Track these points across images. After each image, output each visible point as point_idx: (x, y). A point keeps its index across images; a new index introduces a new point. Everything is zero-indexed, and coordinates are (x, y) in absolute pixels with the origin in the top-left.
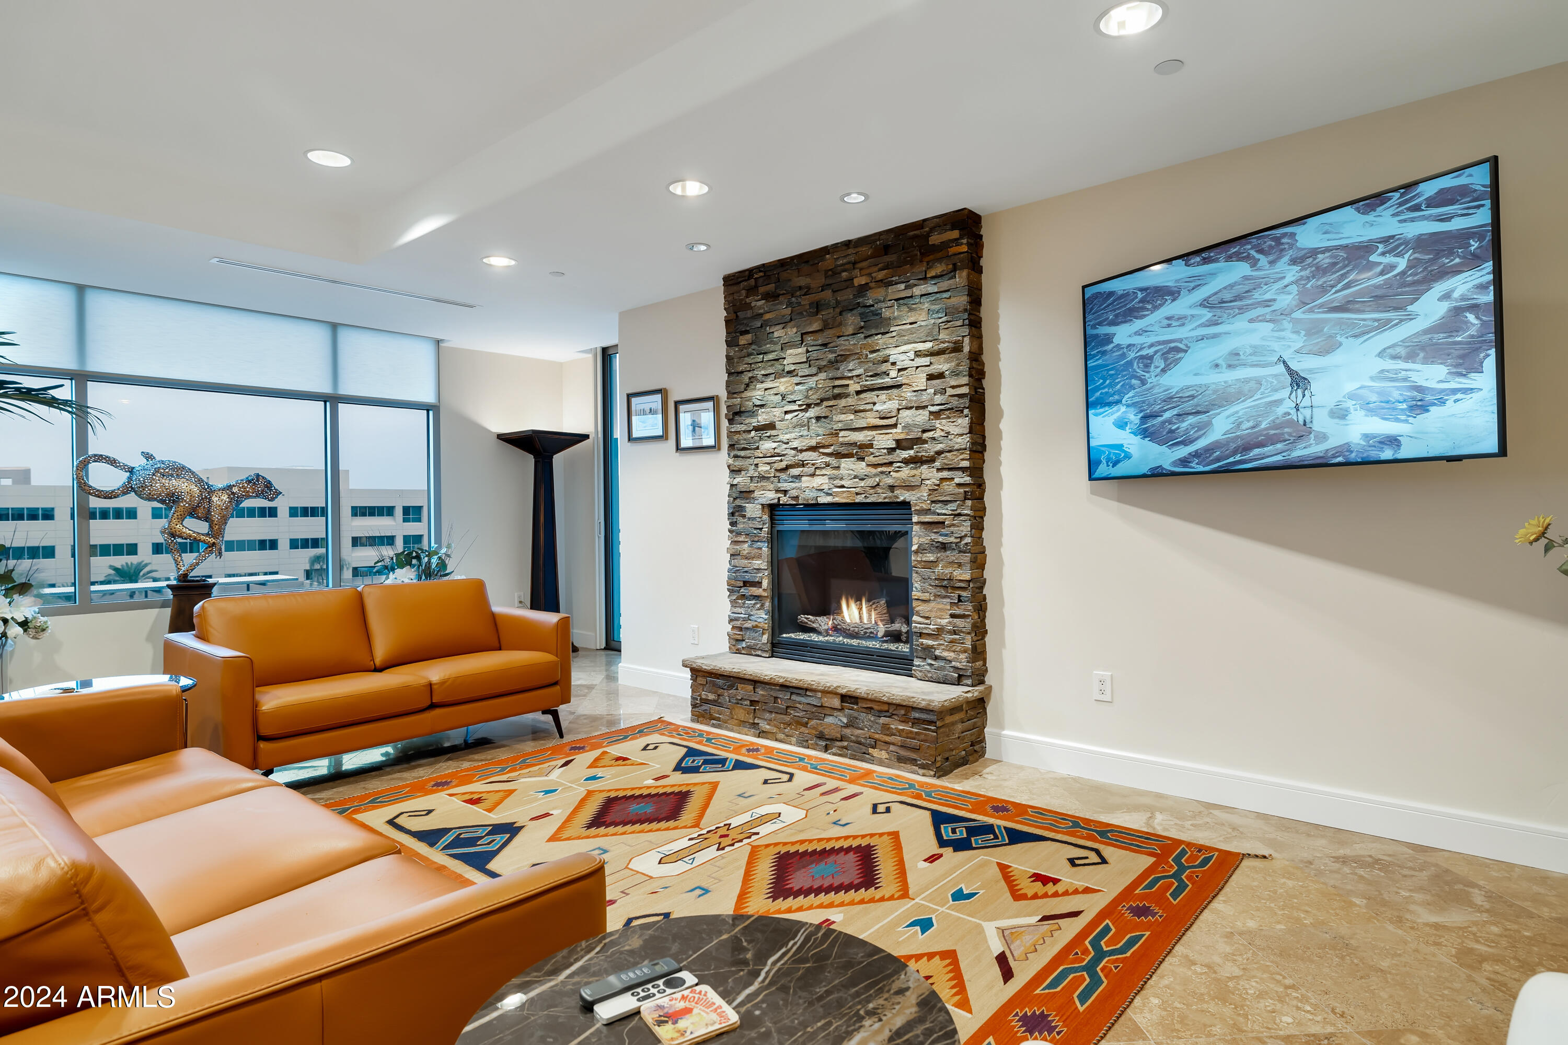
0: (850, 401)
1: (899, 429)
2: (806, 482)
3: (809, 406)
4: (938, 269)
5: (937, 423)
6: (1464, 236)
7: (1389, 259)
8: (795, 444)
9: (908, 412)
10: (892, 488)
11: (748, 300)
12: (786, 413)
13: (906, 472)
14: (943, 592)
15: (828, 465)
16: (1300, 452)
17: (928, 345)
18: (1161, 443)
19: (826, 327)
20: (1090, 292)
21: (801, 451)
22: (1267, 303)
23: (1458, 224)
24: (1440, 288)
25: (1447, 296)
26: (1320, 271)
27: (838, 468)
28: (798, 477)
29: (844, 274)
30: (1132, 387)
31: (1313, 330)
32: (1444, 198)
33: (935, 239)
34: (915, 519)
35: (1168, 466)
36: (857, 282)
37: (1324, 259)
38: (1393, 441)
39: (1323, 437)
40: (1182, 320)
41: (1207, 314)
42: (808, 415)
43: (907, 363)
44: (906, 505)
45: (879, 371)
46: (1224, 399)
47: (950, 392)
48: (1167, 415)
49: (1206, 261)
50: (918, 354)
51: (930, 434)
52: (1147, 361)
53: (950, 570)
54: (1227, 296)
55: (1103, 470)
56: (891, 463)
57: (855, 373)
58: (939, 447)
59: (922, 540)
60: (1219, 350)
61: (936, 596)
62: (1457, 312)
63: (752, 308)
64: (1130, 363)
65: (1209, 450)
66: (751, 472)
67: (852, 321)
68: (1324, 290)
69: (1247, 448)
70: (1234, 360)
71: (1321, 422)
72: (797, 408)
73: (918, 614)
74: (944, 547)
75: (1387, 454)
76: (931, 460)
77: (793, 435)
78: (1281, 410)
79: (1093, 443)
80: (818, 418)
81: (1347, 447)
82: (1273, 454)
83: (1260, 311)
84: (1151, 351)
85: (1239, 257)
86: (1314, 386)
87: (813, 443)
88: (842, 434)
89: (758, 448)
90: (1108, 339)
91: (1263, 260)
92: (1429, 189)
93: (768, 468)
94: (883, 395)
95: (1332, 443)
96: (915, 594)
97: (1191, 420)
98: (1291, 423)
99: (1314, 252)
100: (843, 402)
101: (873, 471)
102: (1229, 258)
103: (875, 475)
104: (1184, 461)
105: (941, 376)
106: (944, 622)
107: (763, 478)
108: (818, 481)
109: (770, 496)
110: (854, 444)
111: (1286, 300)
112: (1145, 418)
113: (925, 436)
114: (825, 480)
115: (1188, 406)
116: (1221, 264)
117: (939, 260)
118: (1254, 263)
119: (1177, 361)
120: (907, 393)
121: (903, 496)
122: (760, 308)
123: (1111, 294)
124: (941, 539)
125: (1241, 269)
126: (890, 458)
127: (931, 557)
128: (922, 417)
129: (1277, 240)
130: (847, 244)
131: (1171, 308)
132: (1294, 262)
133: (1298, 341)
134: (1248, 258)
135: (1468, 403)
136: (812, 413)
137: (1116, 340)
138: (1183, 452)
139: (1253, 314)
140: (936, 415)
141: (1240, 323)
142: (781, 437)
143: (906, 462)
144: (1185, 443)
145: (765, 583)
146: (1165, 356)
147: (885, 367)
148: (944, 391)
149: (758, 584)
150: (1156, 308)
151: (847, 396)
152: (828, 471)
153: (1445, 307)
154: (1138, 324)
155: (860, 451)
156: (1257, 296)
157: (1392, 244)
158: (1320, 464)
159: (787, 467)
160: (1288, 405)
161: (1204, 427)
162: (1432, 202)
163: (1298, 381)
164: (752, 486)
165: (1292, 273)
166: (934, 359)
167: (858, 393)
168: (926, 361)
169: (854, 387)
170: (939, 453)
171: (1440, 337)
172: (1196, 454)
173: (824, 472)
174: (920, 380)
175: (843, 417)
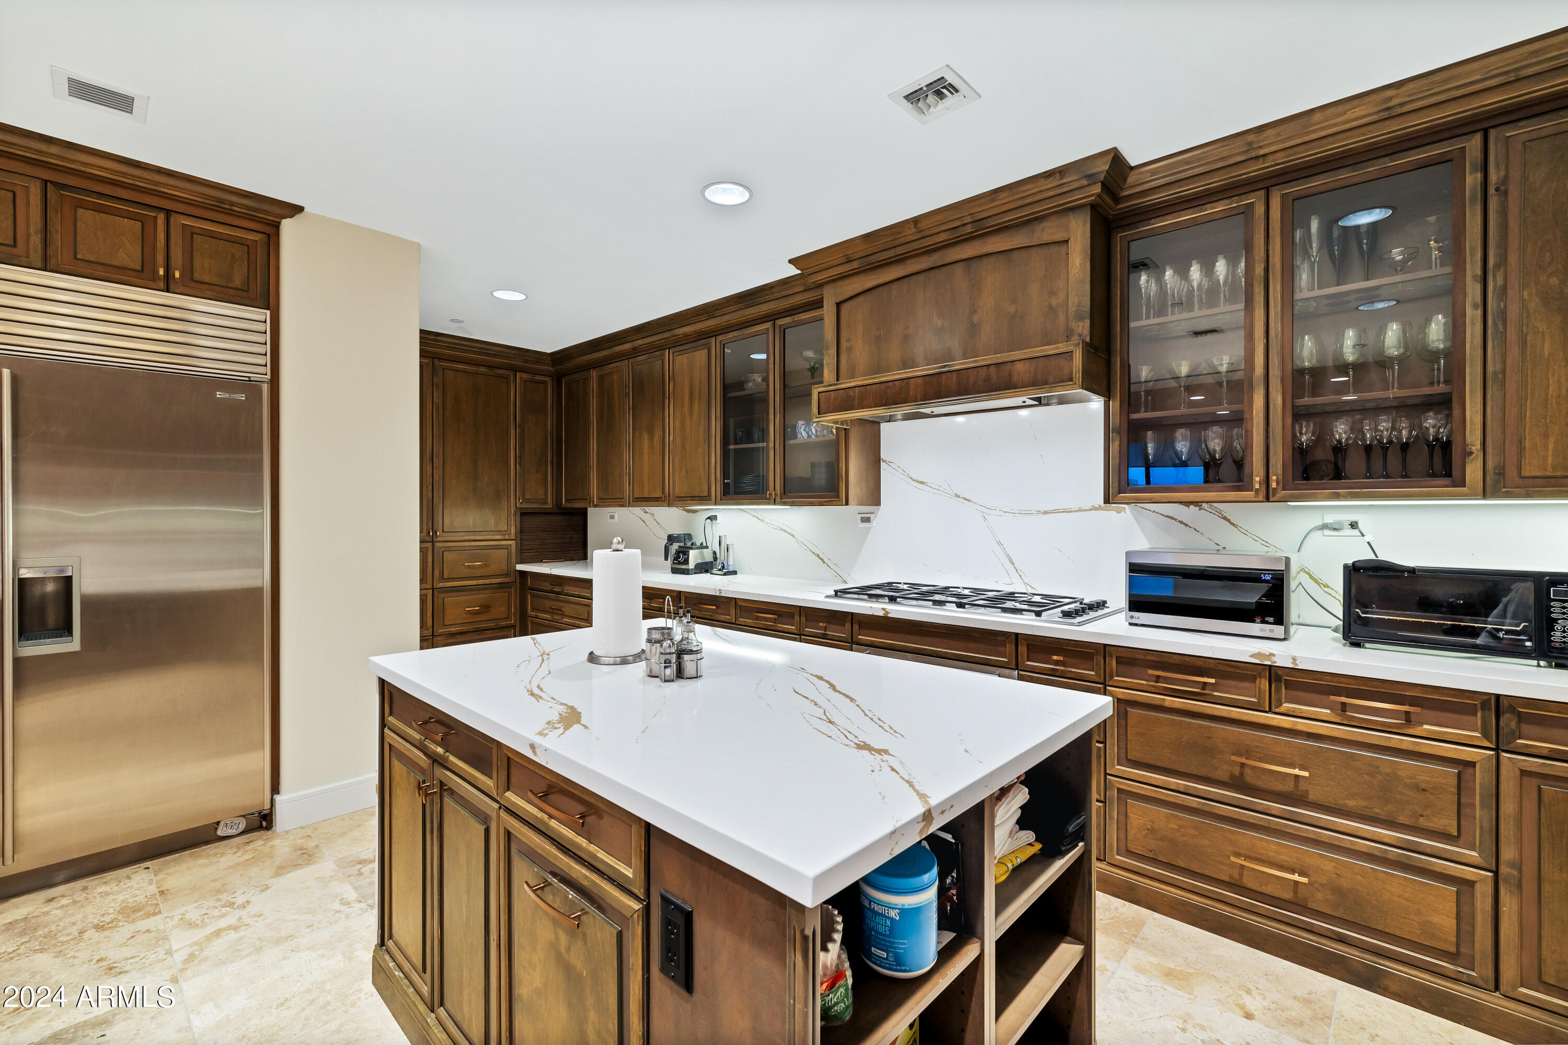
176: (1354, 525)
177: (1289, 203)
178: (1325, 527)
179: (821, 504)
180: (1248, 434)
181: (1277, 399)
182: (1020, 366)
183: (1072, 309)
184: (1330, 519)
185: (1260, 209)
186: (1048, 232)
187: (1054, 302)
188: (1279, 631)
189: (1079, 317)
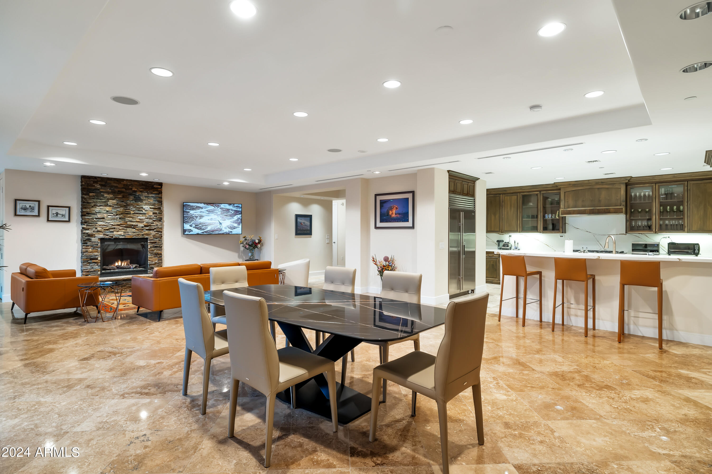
0: (131, 215)
1: (145, 223)
2: (115, 233)
3: (117, 215)
4: (156, 192)
5: (155, 222)
6: (239, 211)
7: (231, 211)
8: (112, 224)
9: (147, 219)
10: (143, 235)
11: (94, 184)
12: (109, 215)
13: (147, 232)
14: (156, 256)
15: (123, 229)
16: (220, 232)
17: (153, 207)
18: (199, 230)
19: (123, 197)
20: (185, 204)
21: (114, 225)
22: (217, 213)
23: (238, 210)
24: (237, 216)
25: (237, 217)
26: (223, 211)
27: (127, 230)
28: (113, 232)
29: (130, 187)
30: (193, 221)
31: (223, 218)
32: (237, 207)
33: (155, 186)
34: (149, 241)
35: (200, 233)
36: (133, 189)
37: (224, 209)
38: (231, 232)
39: (223, 231)
40: (203, 212)
41: (207, 212)
42: (116, 217)
43: (148, 209)
44: (147, 239)
45: (140, 210)
46: (210, 224)
47: (158, 217)
48: (200, 226)
49: (207, 205)
50: (150, 208)
51: (153, 224)
52: (197, 217)
53: (157, 251)
54: (211, 211)
55: (187, 233)
56: (143, 230)
57: (133, 209)
58: (156, 227)
59: (151, 246)
60: (209, 218)
61: (154, 257)
62: (238, 219)
63: (95, 187)
64: (193, 217)
65: (207, 231)
66: (94, 229)
67: (132, 197)
68: (224, 213)
69: (213, 231)
70: (211, 219)
71: (223, 229)
72: (113, 215)
73: (150, 261)
74: (156, 247)
75: (231, 233)
76: (153, 230)
77: (111, 221)
78: (218, 227)
79: (184, 228)
80: (120, 218)
81: (226, 232)
82: (217, 232)
83: (216, 214)
84: (197, 216)
85: (212, 206)
86: (222, 224)
87: (119, 224)
88: (128, 222)
89: (97, 223)
90: (189, 212)
91: (216, 207)
92: (236, 205)
93: (101, 229)
94: (141, 215)
95: (225, 231)
96: (149, 257)
97: (204, 227)
98: (219, 229)
99: (223, 208)
100: (129, 215)
101: (138, 231)
102: (211, 206)
103: (138, 232)
104: (203, 233)
105: (156, 213)
106: (156, 261)
107: (98, 231)
108: (119, 233)
109: (101, 236)
110: (133, 225)
111: (219, 213)
112: (196, 226)
113: (152, 225)
114: (123, 233)
115: (204, 225)
116: (210, 206)
117: (156, 191)
118: (215, 207)
119: (202, 218)
120: (147, 215)
121: (146, 237)
122: (98, 187)
123: (189, 205)
124: (156, 245)
125: (213, 208)
126: (142, 229)
127: (153, 249)
128: (151, 221)
129: (218, 205)
130: (131, 180)
131: (201, 210)
132: (220, 209)
133: (221, 219)
134: (214, 206)
135: (239, 228)
136: (118, 216)
137: (190, 213)
138: (203, 231)
139: (215, 214)
140: (154, 221)
141: (213, 215)
142: (107, 221)
143: (147, 230)
144: (203, 230)
145: (99, 259)
146: (200, 217)
147: (141, 209)
148: (156, 217)
149: (97, 259)
150: (198, 209)
151: (130, 214)
152: (123, 231)
153: (237, 218)
154: (195, 211)
155: (134, 227)
156: (215, 212)
157: (232, 210)
158: (223, 234)
159: (109, 229)
160: (219, 226)
161: (206, 228)
162: (236, 207)
163: (220, 223)
164: (94, 233)
165: (220, 210)
166: (154, 210)
167: (133, 214)
168: (152, 210)
169: (132, 212)
170: (155, 228)
171: (236, 221)
172: (205, 232)
173: (122, 231)
174: (151, 214)
175: (129, 219)
176: (669, 237)
177: (659, 186)
178: (664, 238)
179: (555, 233)
180: (652, 222)
181: (657, 217)
182: (611, 209)
183: (622, 200)
184: (665, 236)
185: (654, 187)
186: (617, 186)
187: (618, 198)
188: (658, 253)
189: (623, 202)
